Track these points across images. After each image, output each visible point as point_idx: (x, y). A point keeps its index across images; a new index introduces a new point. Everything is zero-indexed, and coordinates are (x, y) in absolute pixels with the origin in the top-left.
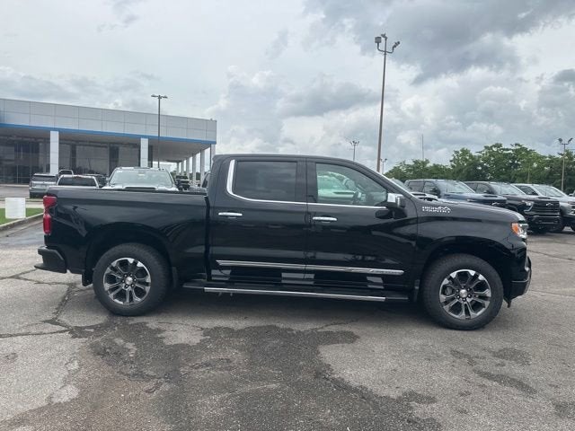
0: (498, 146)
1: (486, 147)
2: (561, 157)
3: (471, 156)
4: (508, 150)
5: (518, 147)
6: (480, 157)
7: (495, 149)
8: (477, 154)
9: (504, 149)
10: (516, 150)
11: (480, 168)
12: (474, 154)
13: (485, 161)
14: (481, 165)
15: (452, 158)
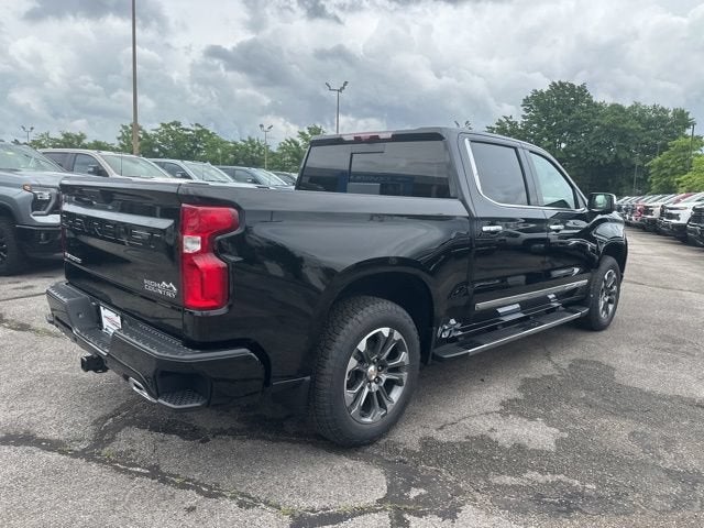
0: (177, 124)
1: (163, 125)
2: (243, 144)
3: (145, 134)
4: (188, 130)
5: (199, 129)
6: (155, 136)
7: (173, 128)
8: (153, 132)
9: (183, 129)
10: (198, 132)
11: (157, 150)
12: (149, 132)
13: (164, 143)
14: (158, 146)
15: (120, 135)
